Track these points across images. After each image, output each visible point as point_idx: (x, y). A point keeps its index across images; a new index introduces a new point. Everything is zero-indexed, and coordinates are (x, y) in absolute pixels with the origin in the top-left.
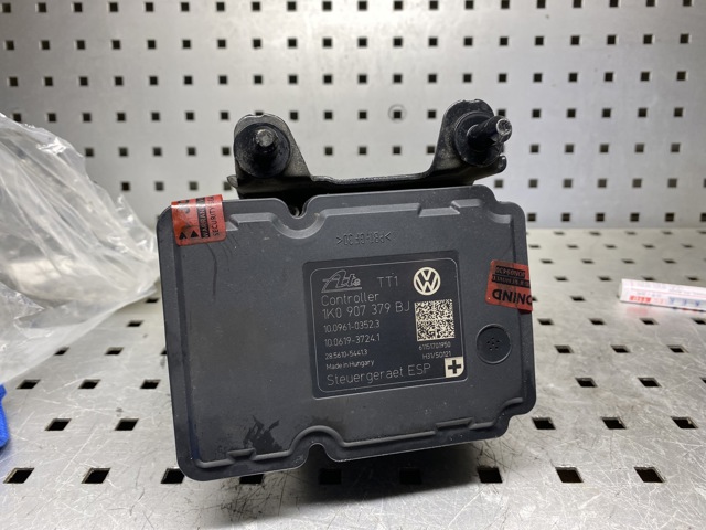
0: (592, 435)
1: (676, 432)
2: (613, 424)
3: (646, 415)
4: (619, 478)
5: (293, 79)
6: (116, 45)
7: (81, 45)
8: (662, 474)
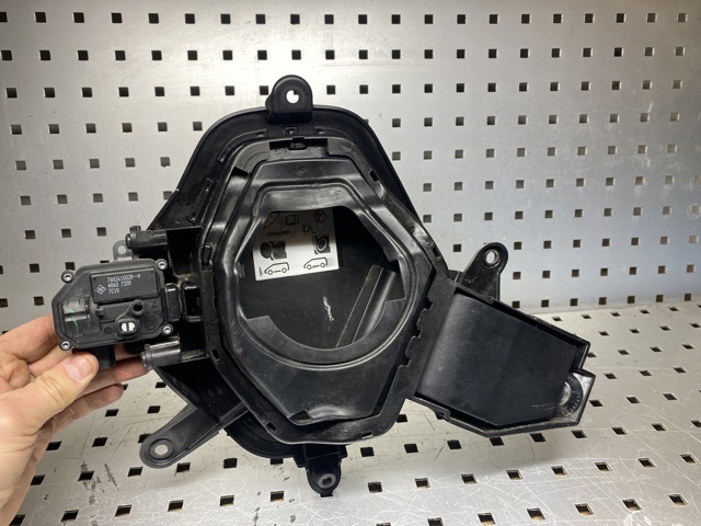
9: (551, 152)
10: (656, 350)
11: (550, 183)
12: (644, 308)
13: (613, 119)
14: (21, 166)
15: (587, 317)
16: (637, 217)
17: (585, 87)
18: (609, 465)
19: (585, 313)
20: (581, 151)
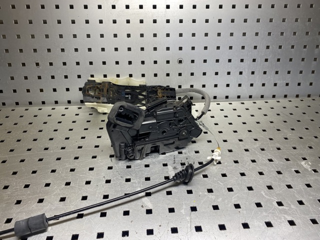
9: (282, 34)
10: (317, 113)
11: (280, 47)
12: (313, 98)
13: (309, 20)
14: (75, 36)
15: (290, 101)
16: (315, 62)
17: (299, 6)
18: (297, 147)
19: (290, 100)
20: (295, 33)
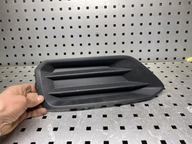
0: (130, 118)
1: (149, 117)
2: (136, 115)
3: (143, 113)
4: (133, 128)
5: (71, 27)
6: (27, 20)
7: (18, 20)
8: (142, 127)
